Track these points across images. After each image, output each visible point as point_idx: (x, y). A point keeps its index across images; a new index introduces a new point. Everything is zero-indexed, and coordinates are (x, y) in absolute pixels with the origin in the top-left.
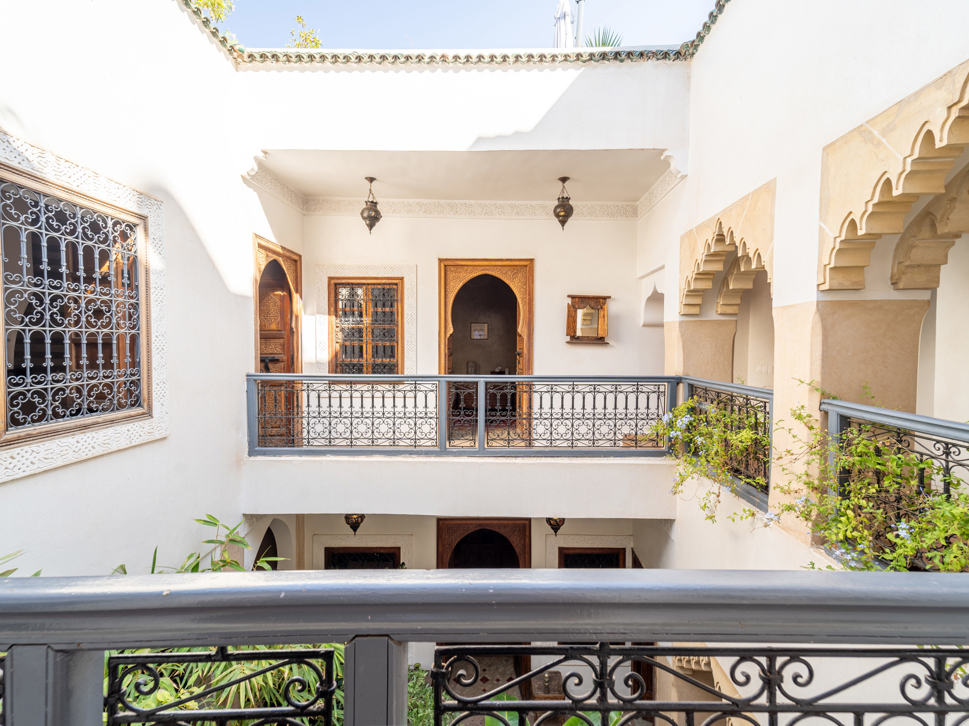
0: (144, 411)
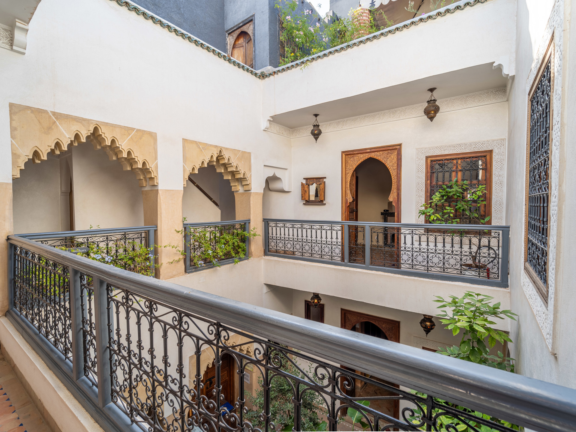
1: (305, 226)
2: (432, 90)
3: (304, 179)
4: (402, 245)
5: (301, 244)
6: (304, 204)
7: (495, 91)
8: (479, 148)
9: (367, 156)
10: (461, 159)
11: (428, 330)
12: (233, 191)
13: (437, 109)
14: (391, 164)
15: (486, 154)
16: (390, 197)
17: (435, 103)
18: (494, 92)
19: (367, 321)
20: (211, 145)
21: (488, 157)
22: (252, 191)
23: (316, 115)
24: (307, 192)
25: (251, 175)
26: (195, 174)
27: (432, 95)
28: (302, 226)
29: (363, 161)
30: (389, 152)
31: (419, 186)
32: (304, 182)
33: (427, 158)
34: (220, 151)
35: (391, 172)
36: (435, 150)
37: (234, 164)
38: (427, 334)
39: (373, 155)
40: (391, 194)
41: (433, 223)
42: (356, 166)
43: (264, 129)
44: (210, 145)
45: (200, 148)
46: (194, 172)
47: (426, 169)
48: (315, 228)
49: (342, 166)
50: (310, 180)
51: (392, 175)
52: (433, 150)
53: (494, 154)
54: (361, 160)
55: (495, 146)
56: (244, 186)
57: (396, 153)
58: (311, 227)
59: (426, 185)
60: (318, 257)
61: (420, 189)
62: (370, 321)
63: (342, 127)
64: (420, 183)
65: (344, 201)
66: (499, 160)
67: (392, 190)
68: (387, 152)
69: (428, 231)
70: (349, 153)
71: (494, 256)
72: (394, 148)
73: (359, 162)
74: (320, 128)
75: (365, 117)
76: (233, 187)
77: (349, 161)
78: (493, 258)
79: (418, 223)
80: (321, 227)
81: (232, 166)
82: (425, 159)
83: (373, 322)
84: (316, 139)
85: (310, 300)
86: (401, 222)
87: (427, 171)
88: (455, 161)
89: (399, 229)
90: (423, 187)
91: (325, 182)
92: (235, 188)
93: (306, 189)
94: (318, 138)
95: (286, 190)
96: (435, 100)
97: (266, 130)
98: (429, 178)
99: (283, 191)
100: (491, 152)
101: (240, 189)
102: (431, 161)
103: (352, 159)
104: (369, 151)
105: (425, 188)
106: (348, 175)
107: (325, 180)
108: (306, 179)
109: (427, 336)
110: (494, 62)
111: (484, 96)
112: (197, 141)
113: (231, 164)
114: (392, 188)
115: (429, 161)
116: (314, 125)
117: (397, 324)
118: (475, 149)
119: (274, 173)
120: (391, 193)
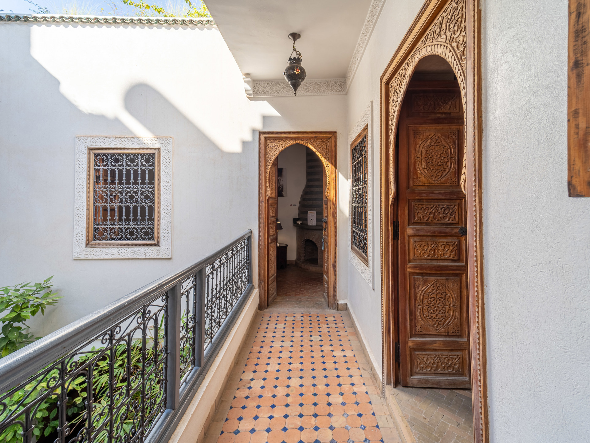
0: (155, 243)
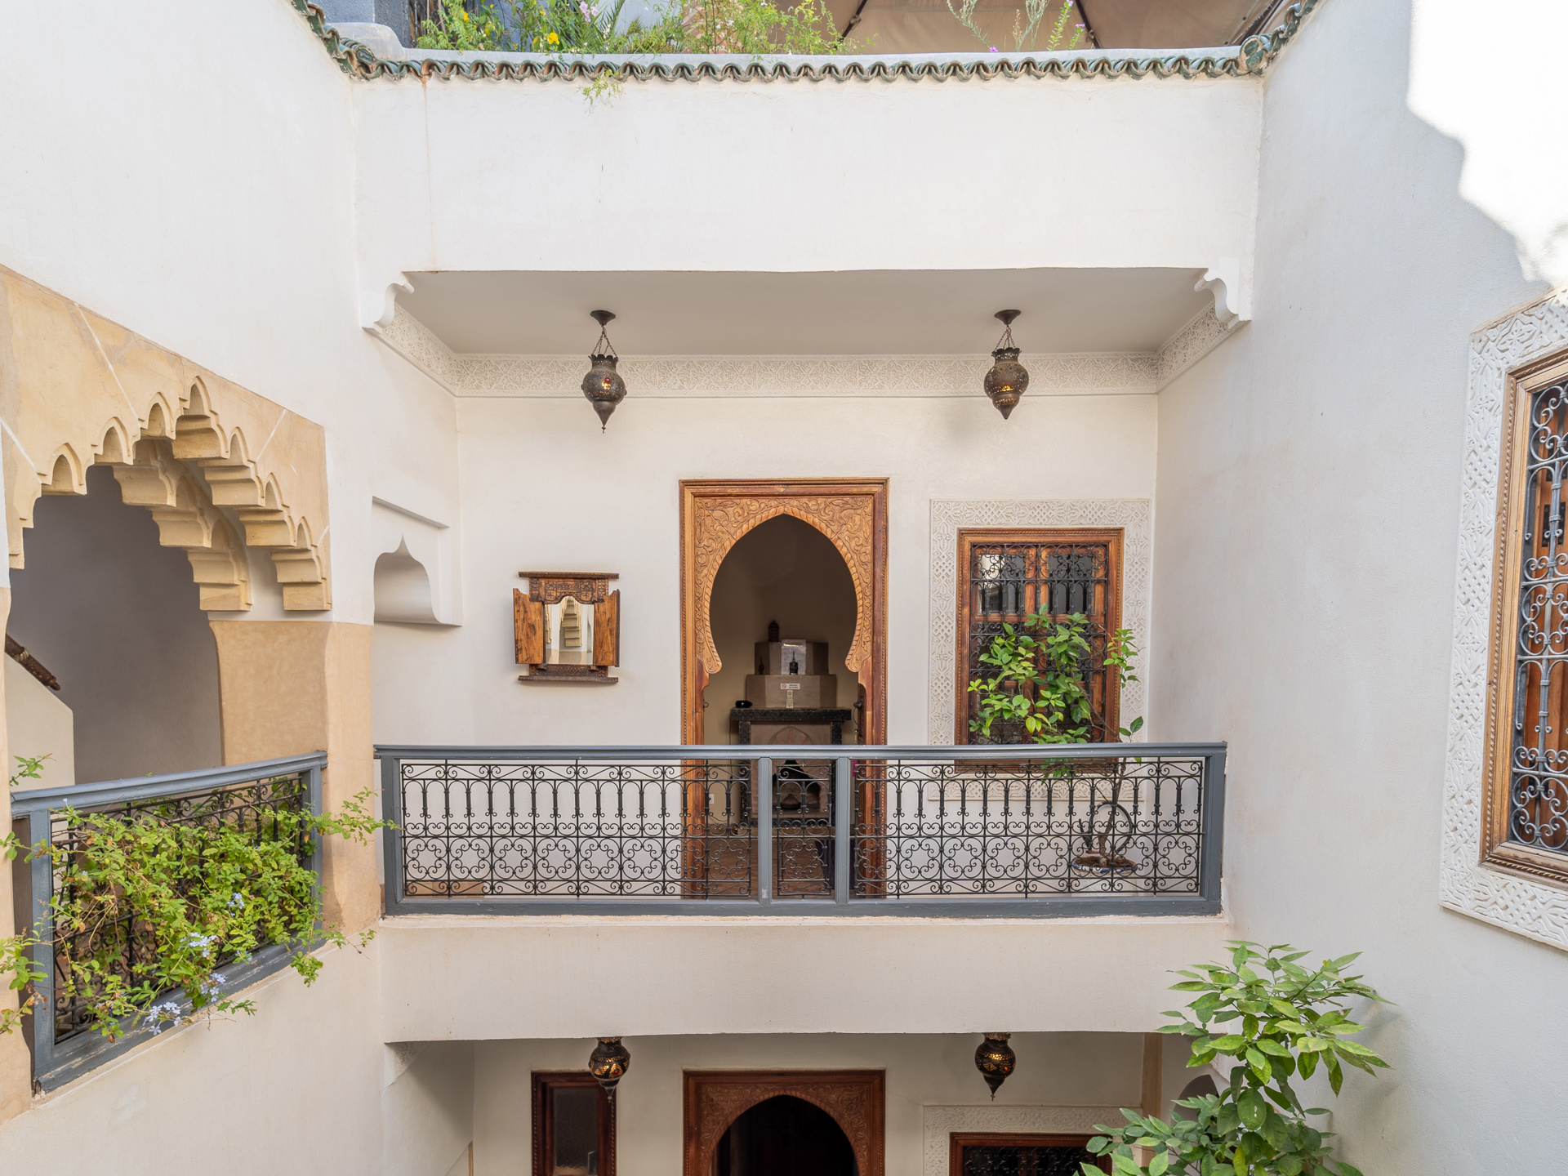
1: (592, 771)
2: (1007, 316)
3: (522, 575)
4: (891, 819)
5: (573, 849)
6: (522, 679)
7: (1132, 360)
8: (1093, 519)
9: (770, 510)
10: (1050, 546)
11: (995, 1078)
12: (206, 612)
13: (1021, 382)
14: (853, 544)
15: (1109, 538)
16: (849, 657)
17: (1015, 359)
18: (1130, 362)
19: (777, 1094)
20: (150, 346)
21: (1112, 548)
22: (335, 616)
23: (603, 316)
24: (540, 633)
25: (328, 535)
26: (70, 498)
27: (1008, 332)
28: (577, 773)
29: (758, 523)
30: (847, 503)
31: (940, 623)
32: (524, 587)
33: (962, 534)
34: (194, 389)
35: (853, 570)
36: (983, 513)
37: (260, 471)
38: (994, 1090)
39: (792, 508)
40: (853, 647)
41: (1036, 743)
42: (734, 542)
43: (371, 325)
44: (146, 341)
45: (94, 348)
46: (63, 487)
47: (958, 570)
48: (635, 775)
49: (682, 537)
50: (552, 581)
51: (856, 583)
52: (977, 513)
53: (1126, 541)
54: (752, 522)
55: (1129, 519)
56: (287, 591)
57: (869, 509)
58: (620, 774)
59: (960, 620)
60: (650, 889)
61: (943, 634)
62: (788, 1093)
63: (680, 388)
64: (943, 613)
65: (689, 669)
66: (1136, 560)
67: (857, 633)
68: (838, 501)
69: (963, 765)
70: (708, 490)
71: (1125, 830)
72: (866, 489)
73: (745, 526)
74: (620, 370)
75: (767, 363)
76: (204, 593)
77: (708, 521)
78: (1124, 835)
79: (938, 744)
80: (664, 773)
81: (250, 481)
82: (955, 537)
83: (798, 1095)
84: (604, 414)
85: (587, 1069)
86: (885, 743)
87: (963, 578)
88: (1032, 552)
89: (879, 767)
90: (949, 627)
91: (617, 594)
92: (224, 597)
93: (535, 618)
94: (610, 411)
95: (442, 620)
96: (1017, 351)
97: (379, 329)
98: (967, 600)
99: (427, 624)
100: (1119, 532)
101: (257, 603)
102: (974, 546)
103: (717, 514)
104: (782, 490)
105: (957, 632)
106: (705, 572)
107: (612, 587)
108: (533, 577)
109: (993, 1097)
110: (1205, 270)
111: (1108, 367)
112: (78, 301)
113: (242, 468)
114: (858, 627)
115: (967, 547)
116: (601, 357)
117: (877, 1081)
118: (1083, 521)
119: (403, 542)
120: (854, 643)
